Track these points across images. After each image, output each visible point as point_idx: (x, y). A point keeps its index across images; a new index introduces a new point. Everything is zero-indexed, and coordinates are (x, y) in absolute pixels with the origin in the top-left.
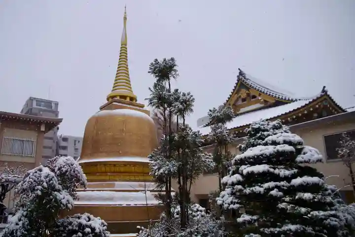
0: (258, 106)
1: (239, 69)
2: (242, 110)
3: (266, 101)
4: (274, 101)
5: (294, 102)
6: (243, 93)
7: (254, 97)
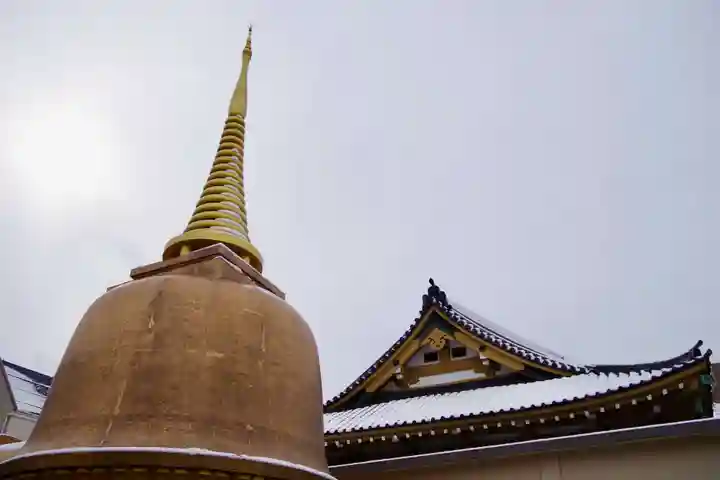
0: (469, 375)
1: (431, 281)
2: (424, 382)
3: (494, 365)
4: (522, 368)
5: (577, 373)
6: (437, 339)
7: (461, 352)
